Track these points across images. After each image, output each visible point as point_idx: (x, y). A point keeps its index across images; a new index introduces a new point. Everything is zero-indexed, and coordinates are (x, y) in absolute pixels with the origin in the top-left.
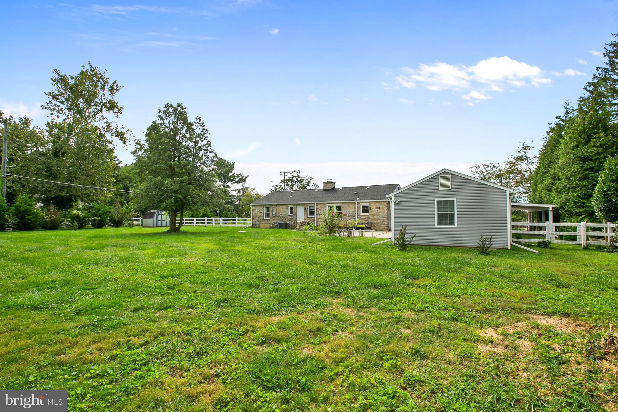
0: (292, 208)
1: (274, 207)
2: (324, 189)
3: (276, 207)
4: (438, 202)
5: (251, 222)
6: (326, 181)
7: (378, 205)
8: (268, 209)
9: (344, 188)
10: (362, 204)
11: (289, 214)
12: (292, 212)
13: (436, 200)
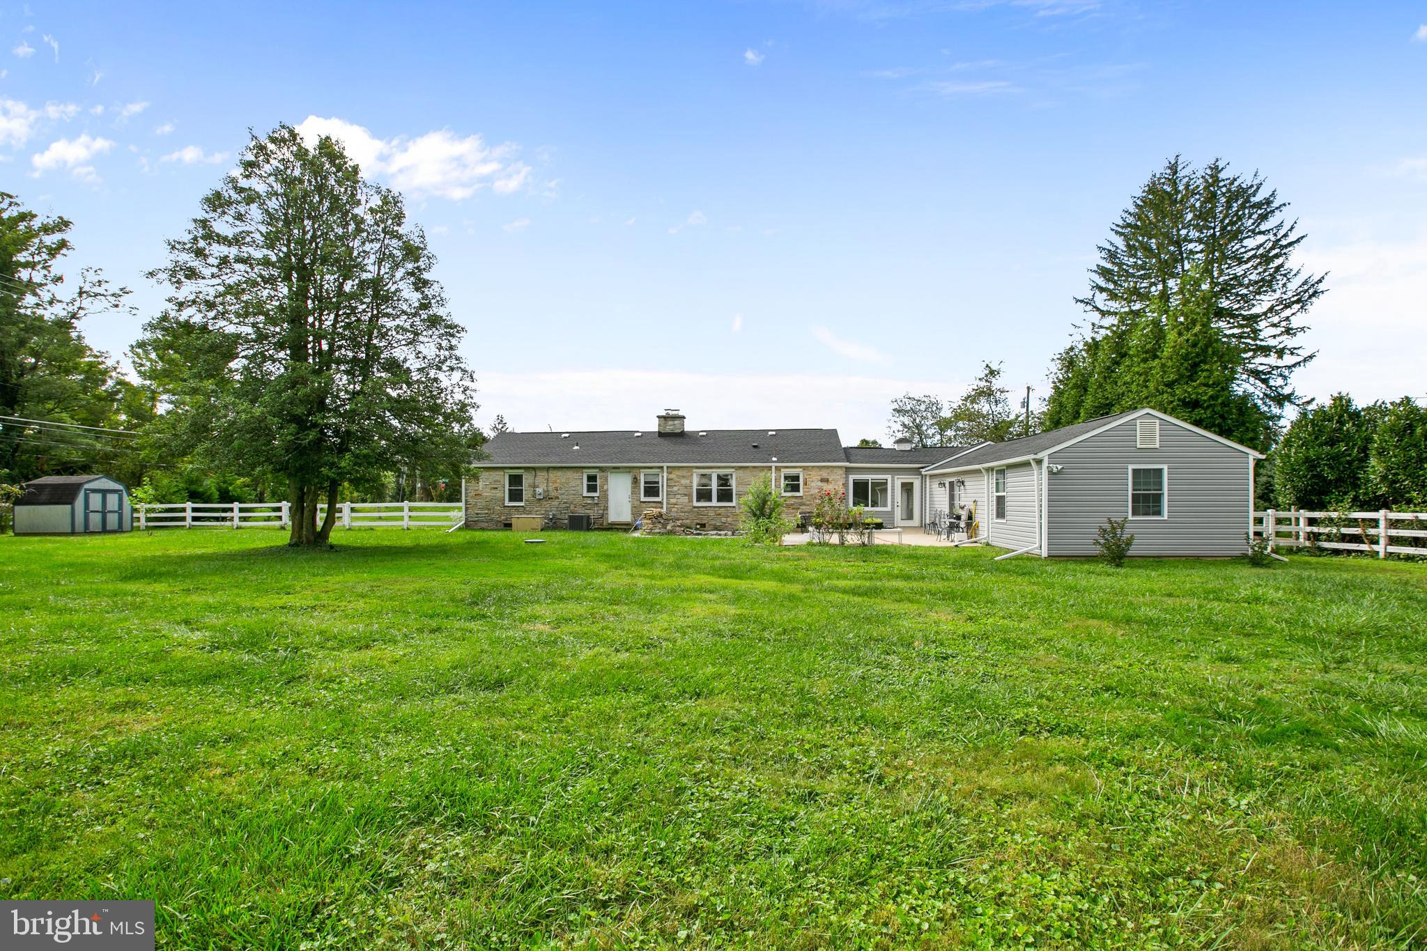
0: (592, 478)
1: (539, 473)
2: (659, 432)
3: (545, 473)
4: (1134, 471)
5: (462, 514)
6: (664, 413)
7: (824, 474)
8: (516, 480)
9: (711, 434)
10: (784, 472)
11: (585, 494)
12: (592, 488)
13: (1131, 467)
